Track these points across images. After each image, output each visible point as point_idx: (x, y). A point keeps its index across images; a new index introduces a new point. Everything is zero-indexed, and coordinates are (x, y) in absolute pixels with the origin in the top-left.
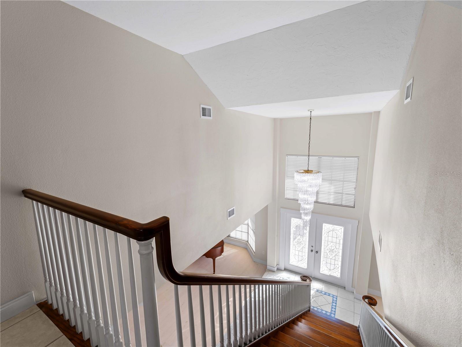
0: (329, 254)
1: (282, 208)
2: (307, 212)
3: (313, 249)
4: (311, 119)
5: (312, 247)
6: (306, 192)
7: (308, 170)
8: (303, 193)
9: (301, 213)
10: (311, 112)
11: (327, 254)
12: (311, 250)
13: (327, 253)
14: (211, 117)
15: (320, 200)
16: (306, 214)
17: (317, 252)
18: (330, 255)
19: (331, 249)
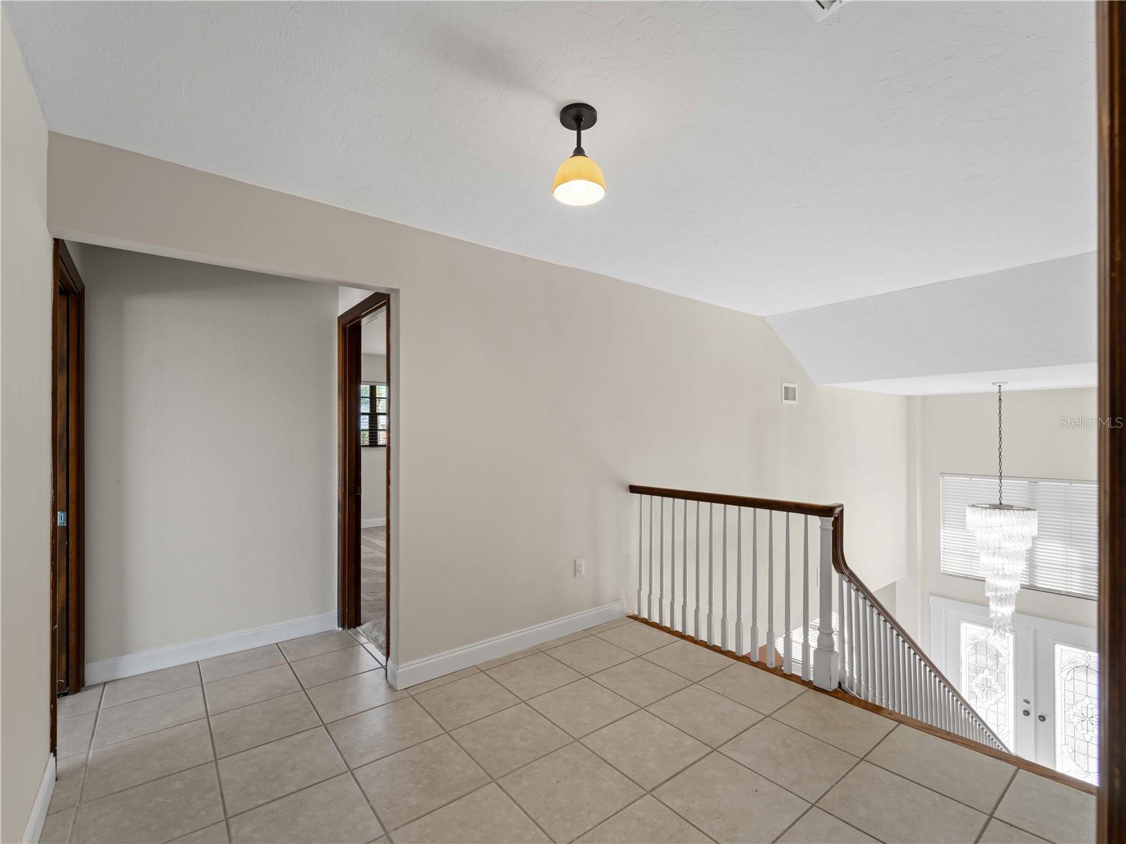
0: (1079, 727)
1: (932, 595)
2: (1004, 594)
3: (1031, 708)
4: (1000, 399)
5: (1028, 702)
6: (997, 551)
7: (1001, 504)
8: (991, 551)
9: (988, 598)
10: (1000, 386)
11: (1075, 728)
12: (1024, 711)
13: (1075, 724)
14: (795, 400)
15: (1041, 584)
16: (1002, 600)
17: (1041, 718)
18: (1085, 731)
19: (1086, 715)
